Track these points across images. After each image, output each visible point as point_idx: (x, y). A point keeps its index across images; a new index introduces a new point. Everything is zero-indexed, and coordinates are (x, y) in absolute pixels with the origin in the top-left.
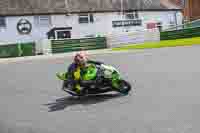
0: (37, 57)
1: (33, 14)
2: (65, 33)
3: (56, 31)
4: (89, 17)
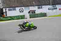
0: (25, 19)
1: (24, 6)
2: (34, 12)
3: (31, 12)
4: (41, 7)
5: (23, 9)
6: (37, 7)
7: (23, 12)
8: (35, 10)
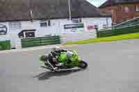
3: (24, 33)
4: (47, 22)
5: (5, 27)
6: (38, 22)
7: (5, 33)
8: (35, 30)
